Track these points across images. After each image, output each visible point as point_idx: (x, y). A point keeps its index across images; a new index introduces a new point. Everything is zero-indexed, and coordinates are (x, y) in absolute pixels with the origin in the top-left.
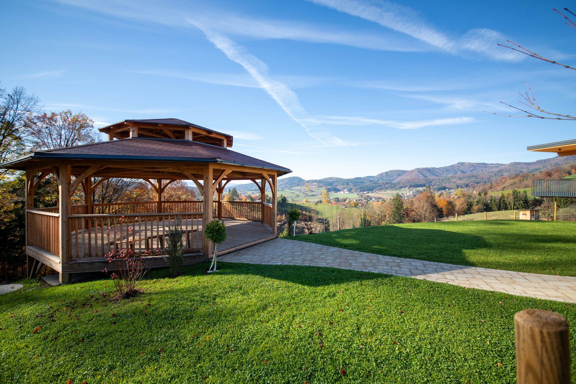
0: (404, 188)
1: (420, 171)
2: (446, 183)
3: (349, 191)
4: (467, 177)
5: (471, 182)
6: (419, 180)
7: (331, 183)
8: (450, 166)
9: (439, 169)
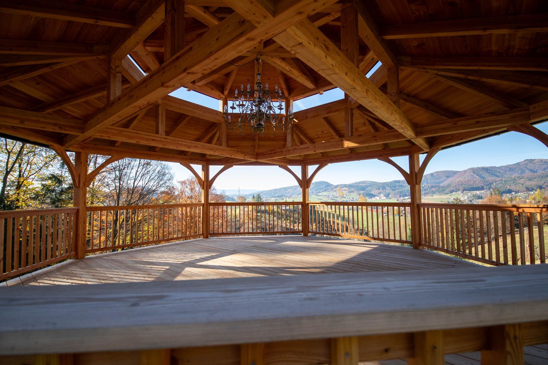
0: (456, 191)
1: (475, 171)
2: (511, 185)
3: (386, 197)
4: (539, 177)
5: (545, 183)
6: (474, 182)
7: (363, 188)
8: (514, 164)
9: (500, 168)
